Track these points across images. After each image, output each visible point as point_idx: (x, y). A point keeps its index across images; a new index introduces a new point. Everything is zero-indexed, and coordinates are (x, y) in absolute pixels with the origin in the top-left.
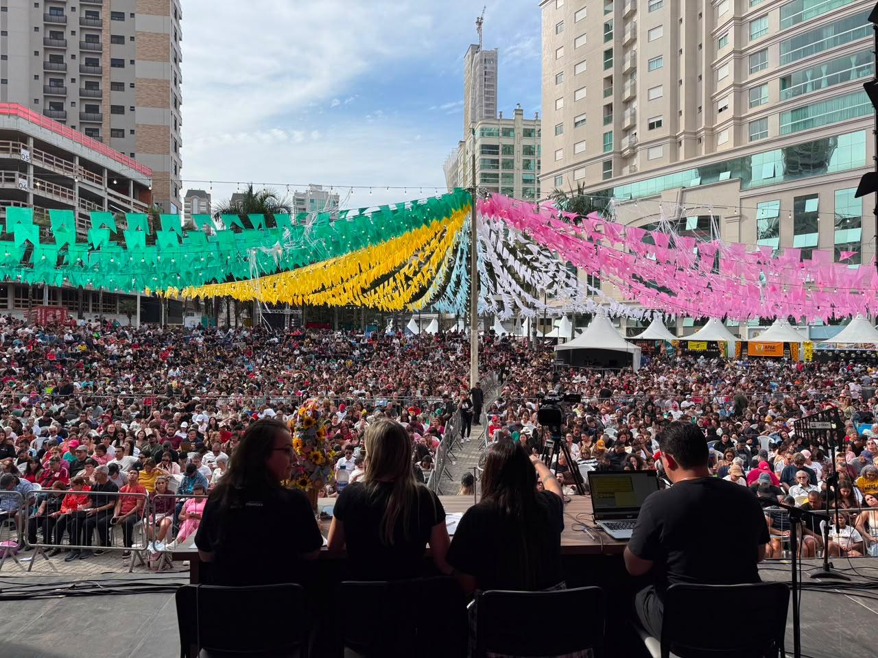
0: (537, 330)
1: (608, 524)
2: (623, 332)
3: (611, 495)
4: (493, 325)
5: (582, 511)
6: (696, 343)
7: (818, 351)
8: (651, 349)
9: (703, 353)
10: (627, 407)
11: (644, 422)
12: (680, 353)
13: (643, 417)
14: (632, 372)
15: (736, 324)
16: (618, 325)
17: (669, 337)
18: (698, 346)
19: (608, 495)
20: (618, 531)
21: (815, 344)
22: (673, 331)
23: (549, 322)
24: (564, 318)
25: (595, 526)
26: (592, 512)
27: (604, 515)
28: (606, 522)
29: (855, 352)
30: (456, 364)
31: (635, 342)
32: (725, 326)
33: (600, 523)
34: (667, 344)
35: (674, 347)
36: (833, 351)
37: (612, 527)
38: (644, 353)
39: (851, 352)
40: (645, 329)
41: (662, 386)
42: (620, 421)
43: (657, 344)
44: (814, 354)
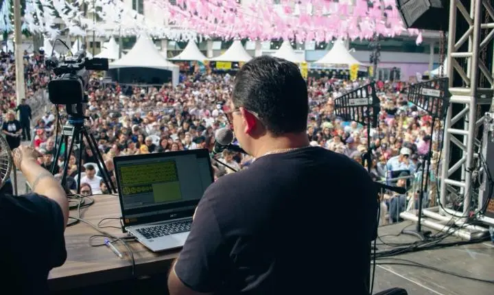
0: (87, 52)
1: (143, 230)
2: (164, 53)
3: (148, 189)
4: (43, 45)
5: (108, 216)
6: (223, 63)
7: (312, 69)
8: (188, 69)
9: (228, 71)
10: (168, 117)
11: (183, 129)
12: (210, 71)
13: (182, 125)
14: (171, 87)
15: (253, 48)
16: (159, 48)
17: (201, 58)
18: (224, 66)
19: (143, 189)
20: (159, 238)
21: (310, 64)
22: (205, 53)
23: (98, 45)
24: (112, 40)
25: (125, 235)
26: (120, 215)
27: (138, 218)
28: (140, 227)
29: (335, 70)
30: (5, 84)
31: (174, 62)
32: (245, 49)
33: (132, 230)
34: (200, 64)
35: (206, 66)
36: (321, 70)
37: (147, 235)
38: (182, 72)
39: (333, 70)
40: (182, 51)
41: (196, 99)
42: (162, 128)
43: (192, 64)
44: (309, 72)
